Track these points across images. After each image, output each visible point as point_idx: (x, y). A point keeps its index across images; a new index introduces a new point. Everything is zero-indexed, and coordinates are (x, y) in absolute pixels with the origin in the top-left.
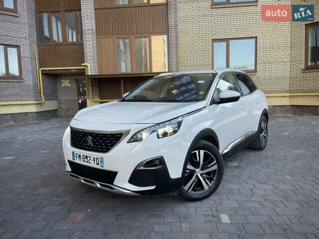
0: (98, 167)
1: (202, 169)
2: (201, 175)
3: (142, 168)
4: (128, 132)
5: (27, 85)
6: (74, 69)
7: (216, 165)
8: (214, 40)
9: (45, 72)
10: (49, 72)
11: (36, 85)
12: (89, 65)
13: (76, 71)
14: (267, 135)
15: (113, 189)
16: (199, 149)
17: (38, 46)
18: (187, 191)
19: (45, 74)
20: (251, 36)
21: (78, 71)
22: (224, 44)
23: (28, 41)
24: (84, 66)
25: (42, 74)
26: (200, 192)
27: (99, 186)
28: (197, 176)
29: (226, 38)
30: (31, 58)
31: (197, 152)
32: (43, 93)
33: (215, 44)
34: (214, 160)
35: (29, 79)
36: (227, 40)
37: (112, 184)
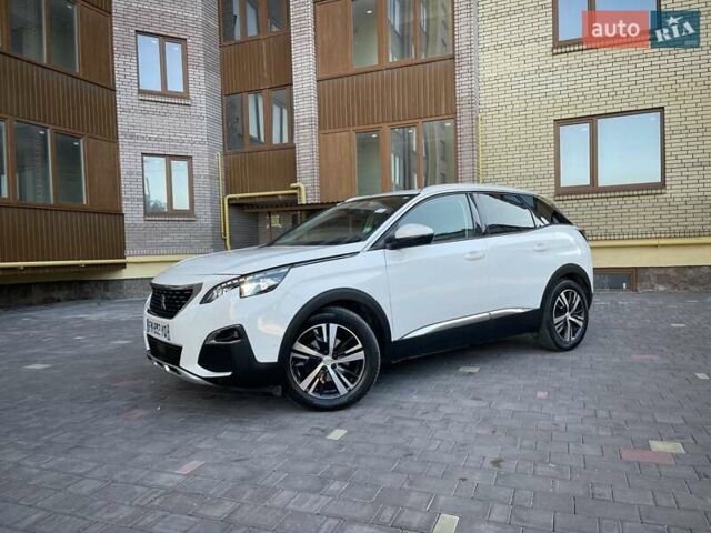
0: (165, 340)
1: (335, 358)
2: (333, 367)
3: (214, 341)
4: (200, 286)
5: (202, 226)
6: (283, 195)
7: (362, 352)
8: (560, 122)
9: (234, 202)
10: (242, 202)
11: (216, 227)
12: (302, 186)
13: (285, 198)
14: (586, 322)
15: (179, 373)
16: (328, 321)
17: (225, 154)
18: (306, 392)
19: (233, 205)
20: (650, 106)
21: (289, 198)
22: (585, 128)
23: (205, 148)
24: (296, 188)
25: (229, 205)
26: (332, 397)
27: (167, 369)
28: (324, 368)
29: (589, 114)
30: (211, 178)
31: (324, 326)
32: (230, 240)
33: (564, 130)
34: (357, 344)
35: (205, 216)
36: (591, 119)
37: (178, 365)
